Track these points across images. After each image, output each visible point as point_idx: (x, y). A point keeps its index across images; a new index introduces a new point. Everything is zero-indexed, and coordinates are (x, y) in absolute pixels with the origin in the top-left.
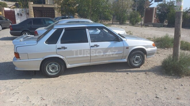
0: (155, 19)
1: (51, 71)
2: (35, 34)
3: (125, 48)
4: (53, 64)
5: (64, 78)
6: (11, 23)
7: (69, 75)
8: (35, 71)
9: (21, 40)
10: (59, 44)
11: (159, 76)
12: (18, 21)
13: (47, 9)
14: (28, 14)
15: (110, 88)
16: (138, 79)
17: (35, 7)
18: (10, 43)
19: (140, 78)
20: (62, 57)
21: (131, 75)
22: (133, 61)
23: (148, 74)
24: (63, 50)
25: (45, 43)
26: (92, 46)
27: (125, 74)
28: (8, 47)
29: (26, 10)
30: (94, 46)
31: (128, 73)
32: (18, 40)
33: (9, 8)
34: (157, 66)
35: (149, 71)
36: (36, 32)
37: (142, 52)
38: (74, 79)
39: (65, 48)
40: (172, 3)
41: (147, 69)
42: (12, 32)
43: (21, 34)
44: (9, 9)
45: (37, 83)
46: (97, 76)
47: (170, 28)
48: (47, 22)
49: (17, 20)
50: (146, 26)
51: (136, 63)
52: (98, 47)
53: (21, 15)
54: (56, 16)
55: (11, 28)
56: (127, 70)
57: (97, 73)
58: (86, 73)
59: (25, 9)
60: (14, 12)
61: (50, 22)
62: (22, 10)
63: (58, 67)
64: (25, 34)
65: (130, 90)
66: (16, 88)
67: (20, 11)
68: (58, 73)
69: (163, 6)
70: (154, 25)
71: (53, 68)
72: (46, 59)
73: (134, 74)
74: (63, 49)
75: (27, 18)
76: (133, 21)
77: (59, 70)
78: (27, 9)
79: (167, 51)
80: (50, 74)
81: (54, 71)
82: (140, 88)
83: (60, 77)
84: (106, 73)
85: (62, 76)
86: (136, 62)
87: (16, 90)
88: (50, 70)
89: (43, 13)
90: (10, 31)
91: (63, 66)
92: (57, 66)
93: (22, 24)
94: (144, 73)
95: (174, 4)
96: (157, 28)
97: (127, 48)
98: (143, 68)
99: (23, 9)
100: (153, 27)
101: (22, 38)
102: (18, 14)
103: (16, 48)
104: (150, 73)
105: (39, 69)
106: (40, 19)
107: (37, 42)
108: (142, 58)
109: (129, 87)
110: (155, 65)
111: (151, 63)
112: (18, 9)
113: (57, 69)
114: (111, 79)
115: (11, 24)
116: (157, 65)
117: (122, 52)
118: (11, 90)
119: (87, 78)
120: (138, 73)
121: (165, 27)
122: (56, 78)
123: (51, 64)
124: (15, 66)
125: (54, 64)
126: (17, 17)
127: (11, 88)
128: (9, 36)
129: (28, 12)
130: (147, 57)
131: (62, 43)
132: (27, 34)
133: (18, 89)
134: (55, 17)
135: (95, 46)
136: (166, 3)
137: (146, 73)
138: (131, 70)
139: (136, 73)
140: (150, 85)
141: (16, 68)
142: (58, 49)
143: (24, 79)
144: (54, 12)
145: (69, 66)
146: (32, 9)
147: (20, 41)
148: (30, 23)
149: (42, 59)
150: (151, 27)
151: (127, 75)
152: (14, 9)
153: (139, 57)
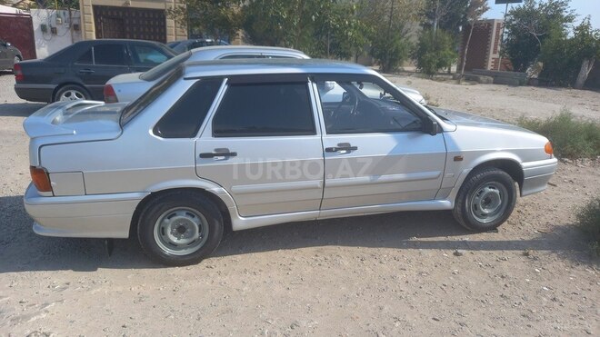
0: (496, 60)
1: (175, 240)
2: (107, 94)
3: (450, 159)
4: (182, 216)
5: (223, 269)
6: (18, 56)
7: (239, 257)
8: (112, 243)
9: (58, 118)
10: (206, 139)
11: (580, 267)
12: (43, 51)
13: (141, 15)
14: (76, 28)
15: (408, 318)
16: (502, 277)
17: (102, 6)
18: (15, 124)
19: (510, 274)
20: (215, 189)
21: (471, 261)
22: (476, 207)
23: (535, 259)
24: (220, 162)
25: (151, 132)
26: (329, 150)
27: (448, 254)
28: (7, 141)
29: (70, 14)
30: (337, 150)
31: (459, 251)
32: (47, 120)
33: (14, 6)
34: (557, 228)
35: (536, 244)
36: (110, 90)
37: (506, 174)
38: (262, 273)
39: (228, 154)
40: (556, 7)
41: (527, 238)
42: (22, 86)
43: (52, 97)
44: (13, 10)
45: (120, 289)
46: (346, 263)
47: (551, 91)
48: (142, 57)
49: (40, 46)
50: (473, 80)
51: (484, 215)
52: (353, 155)
53: (54, 31)
54: (171, 38)
55: (19, 73)
56: (450, 238)
57: (342, 248)
58: (304, 250)
59: (67, 12)
60: (29, 21)
61: (153, 57)
62: (58, 16)
63: (200, 226)
64: (68, 95)
65: (488, 328)
66: (38, 313)
67: (49, 17)
68: (200, 249)
69: (526, 15)
70: (498, 79)
71: (181, 230)
72: (154, 195)
73: (482, 255)
74: (220, 158)
75: (73, 40)
76: (430, 61)
77: (202, 236)
78: (73, 13)
79: (574, 168)
80: (168, 251)
81: (182, 241)
82: (522, 318)
83: (205, 262)
84: (375, 250)
85: (214, 261)
86: (486, 211)
87: (38, 321)
88: (169, 239)
89: (128, 29)
90: (15, 83)
91: (217, 222)
92: (195, 222)
93: (55, 59)
94: (520, 252)
95: (561, 10)
96: (512, 89)
97: (458, 159)
98: (506, 232)
99: (62, 11)
100: (494, 83)
101: (61, 111)
102: (43, 28)
103: (37, 149)
104: (540, 254)
105: (125, 234)
106: (120, 46)
107: (122, 126)
108: (506, 195)
109: (481, 311)
110: (552, 222)
111: (534, 213)
112: (44, 12)
113: (197, 235)
114: (401, 276)
115: (17, 61)
116: (558, 224)
117: (436, 173)
118: (15, 320)
119: (310, 269)
120: (496, 253)
121: (535, 86)
122: (192, 269)
123: (175, 215)
124: (33, 221)
125: (184, 213)
126: (39, 39)
127: (18, 311)
128: (11, 101)
129: (75, 22)
130: (524, 193)
131: (217, 132)
132: (73, 94)
133: (44, 316)
134: (168, 41)
135: (342, 149)
136: (537, 7)
137: (527, 255)
138: (467, 238)
139: (488, 252)
140: (556, 304)
141: (38, 229)
142: (203, 156)
143: (67, 269)
144: (164, 26)
145: (240, 222)
146: (92, 12)
147: (54, 122)
148: (87, 57)
149: (138, 196)
150: (488, 82)
151: (456, 258)
152: (28, 10)
153: (497, 191)
